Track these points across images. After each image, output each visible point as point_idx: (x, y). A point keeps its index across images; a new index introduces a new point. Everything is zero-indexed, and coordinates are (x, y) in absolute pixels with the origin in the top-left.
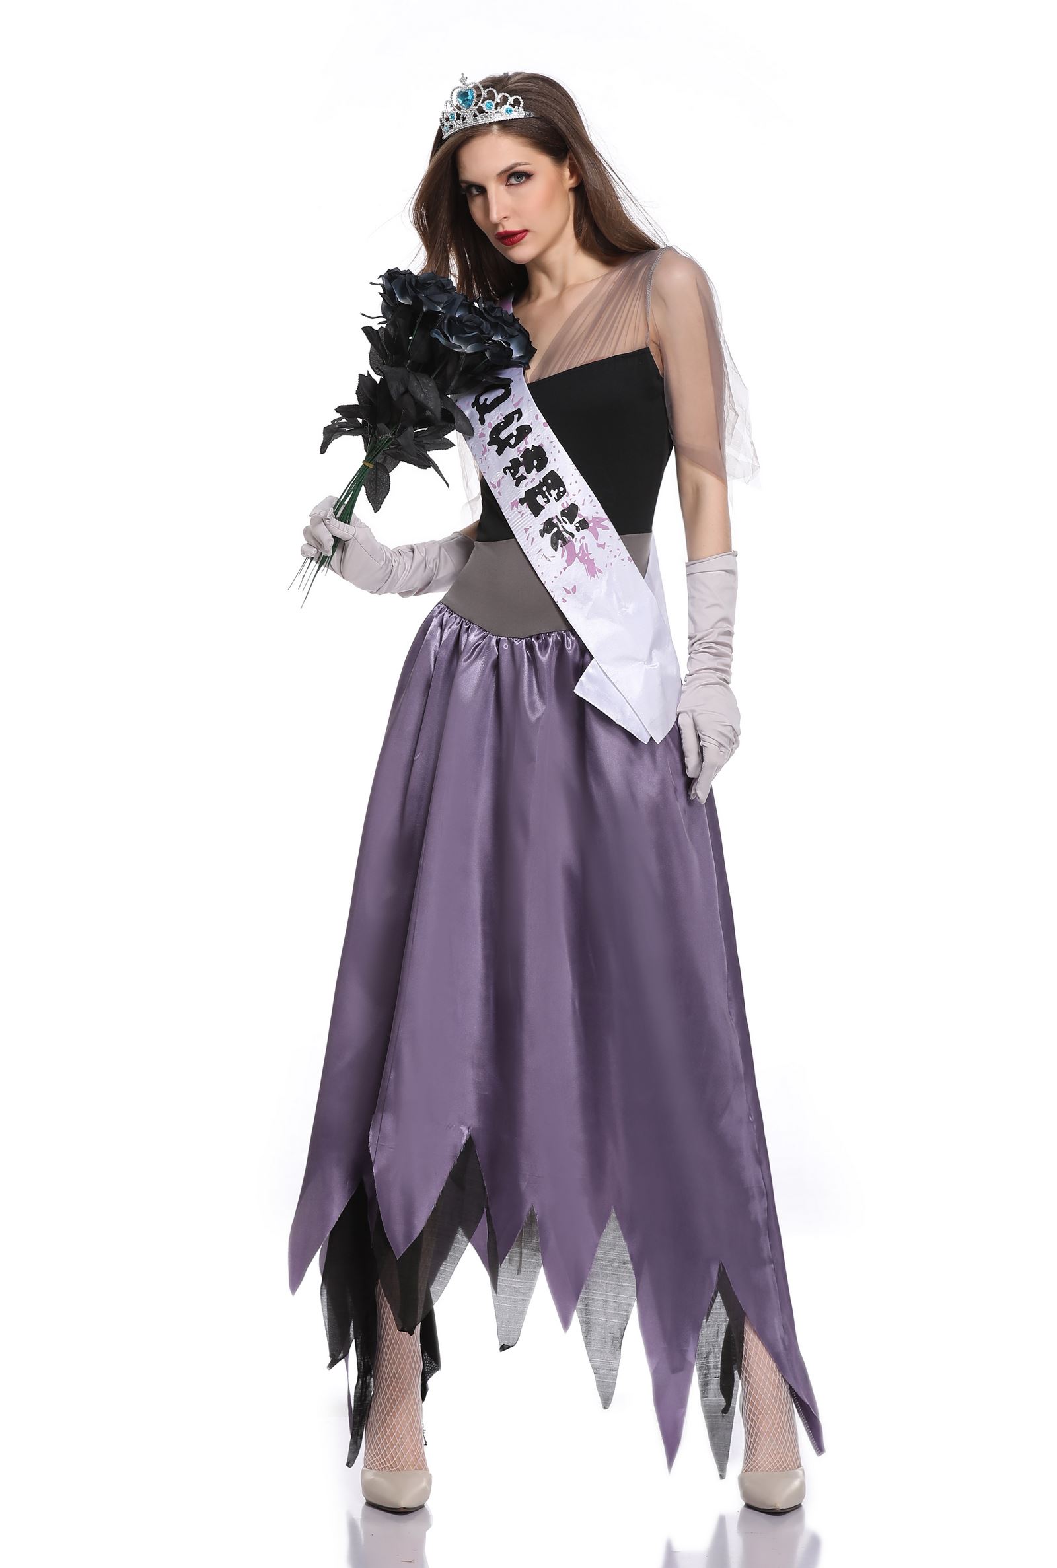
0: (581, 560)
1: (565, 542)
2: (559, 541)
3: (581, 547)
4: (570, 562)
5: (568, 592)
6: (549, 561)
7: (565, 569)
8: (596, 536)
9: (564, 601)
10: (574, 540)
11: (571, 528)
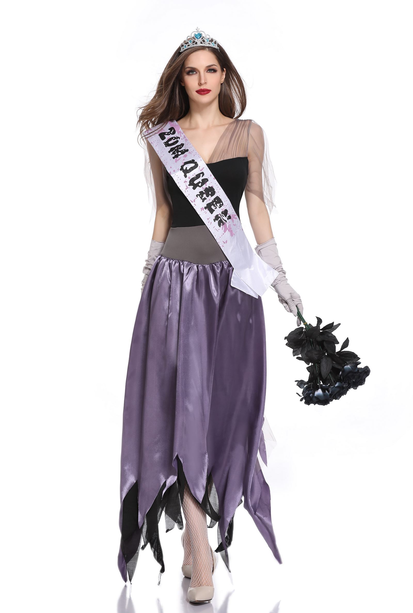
0: (229, 231)
1: (223, 224)
2: (221, 223)
3: (229, 226)
4: (225, 231)
5: (224, 243)
6: (218, 231)
7: (223, 234)
8: (233, 221)
9: (223, 246)
10: (226, 223)
11: (225, 218)
